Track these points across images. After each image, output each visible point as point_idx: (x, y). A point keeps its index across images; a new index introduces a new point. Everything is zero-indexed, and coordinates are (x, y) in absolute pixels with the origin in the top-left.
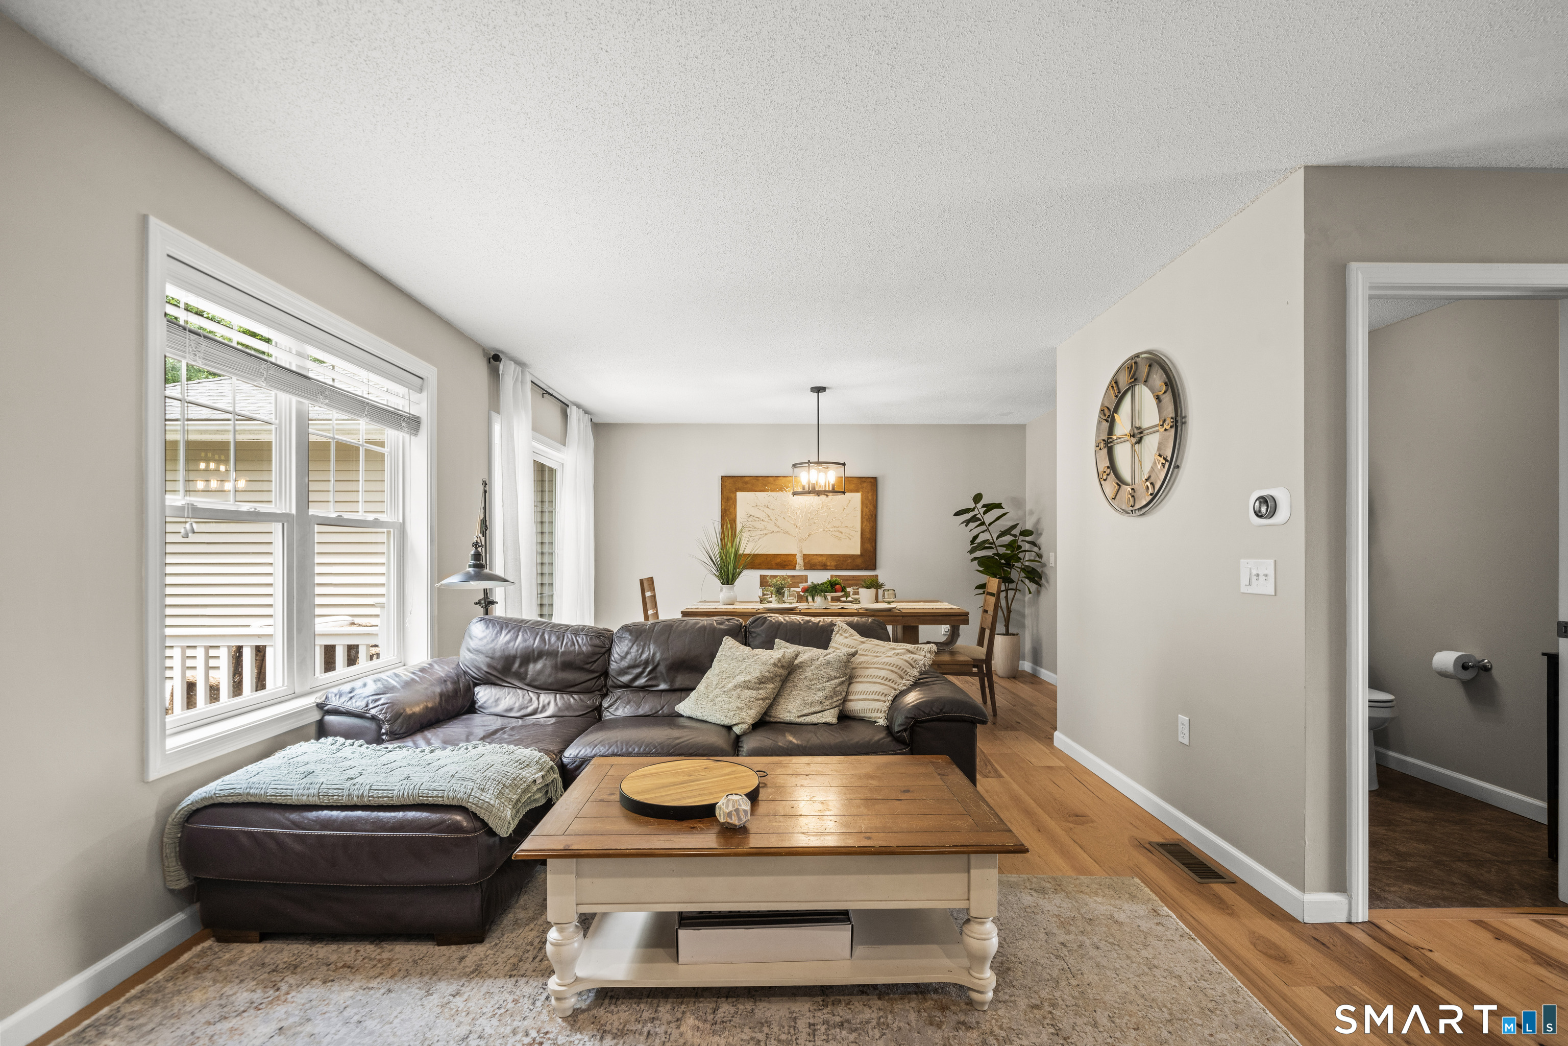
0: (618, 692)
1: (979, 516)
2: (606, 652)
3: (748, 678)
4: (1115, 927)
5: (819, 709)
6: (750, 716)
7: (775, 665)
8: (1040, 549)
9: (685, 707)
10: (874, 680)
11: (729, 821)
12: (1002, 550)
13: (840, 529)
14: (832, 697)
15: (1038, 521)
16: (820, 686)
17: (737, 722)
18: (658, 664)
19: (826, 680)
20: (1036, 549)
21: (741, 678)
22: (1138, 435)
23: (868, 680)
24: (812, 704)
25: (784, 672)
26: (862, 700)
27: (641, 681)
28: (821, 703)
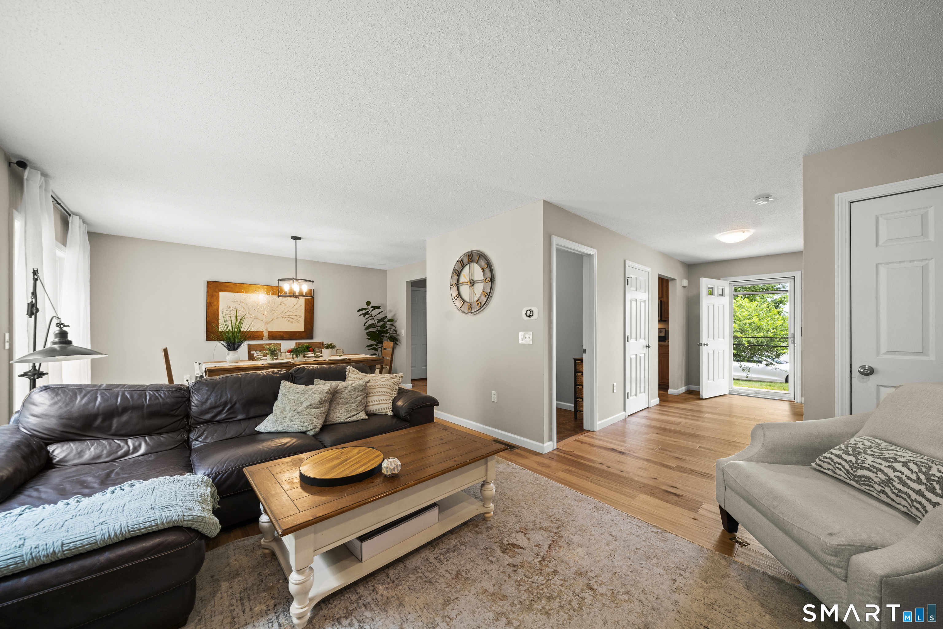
0: (202, 427)
1: (369, 312)
2: (186, 401)
3: (313, 402)
4: (502, 474)
5: (356, 413)
6: (318, 424)
7: (327, 393)
8: (395, 328)
9: (264, 426)
10: (380, 394)
11: (394, 472)
12: (379, 328)
13: (292, 317)
14: (360, 406)
15: (395, 315)
16: (353, 401)
17: (312, 428)
18: (235, 403)
19: (356, 397)
20: (393, 328)
21: (308, 403)
22: (472, 283)
23: (377, 394)
24: (351, 411)
25: (330, 396)
26: (376, 404)
27: (223, 416)
28: (356, 409)
